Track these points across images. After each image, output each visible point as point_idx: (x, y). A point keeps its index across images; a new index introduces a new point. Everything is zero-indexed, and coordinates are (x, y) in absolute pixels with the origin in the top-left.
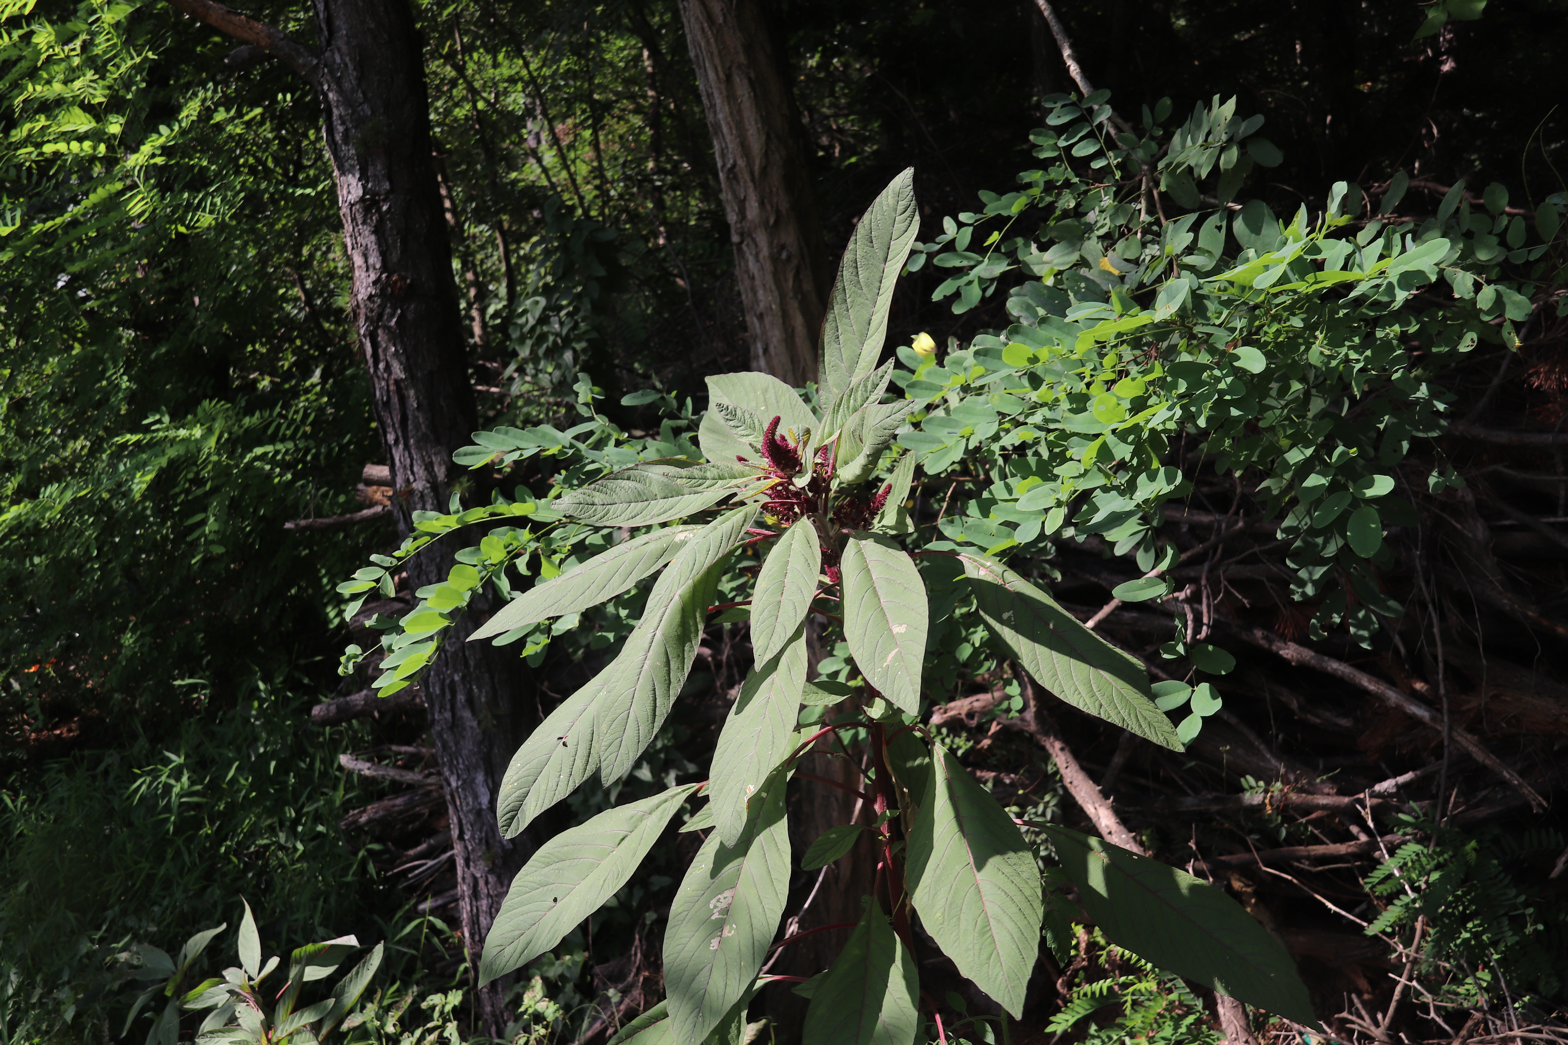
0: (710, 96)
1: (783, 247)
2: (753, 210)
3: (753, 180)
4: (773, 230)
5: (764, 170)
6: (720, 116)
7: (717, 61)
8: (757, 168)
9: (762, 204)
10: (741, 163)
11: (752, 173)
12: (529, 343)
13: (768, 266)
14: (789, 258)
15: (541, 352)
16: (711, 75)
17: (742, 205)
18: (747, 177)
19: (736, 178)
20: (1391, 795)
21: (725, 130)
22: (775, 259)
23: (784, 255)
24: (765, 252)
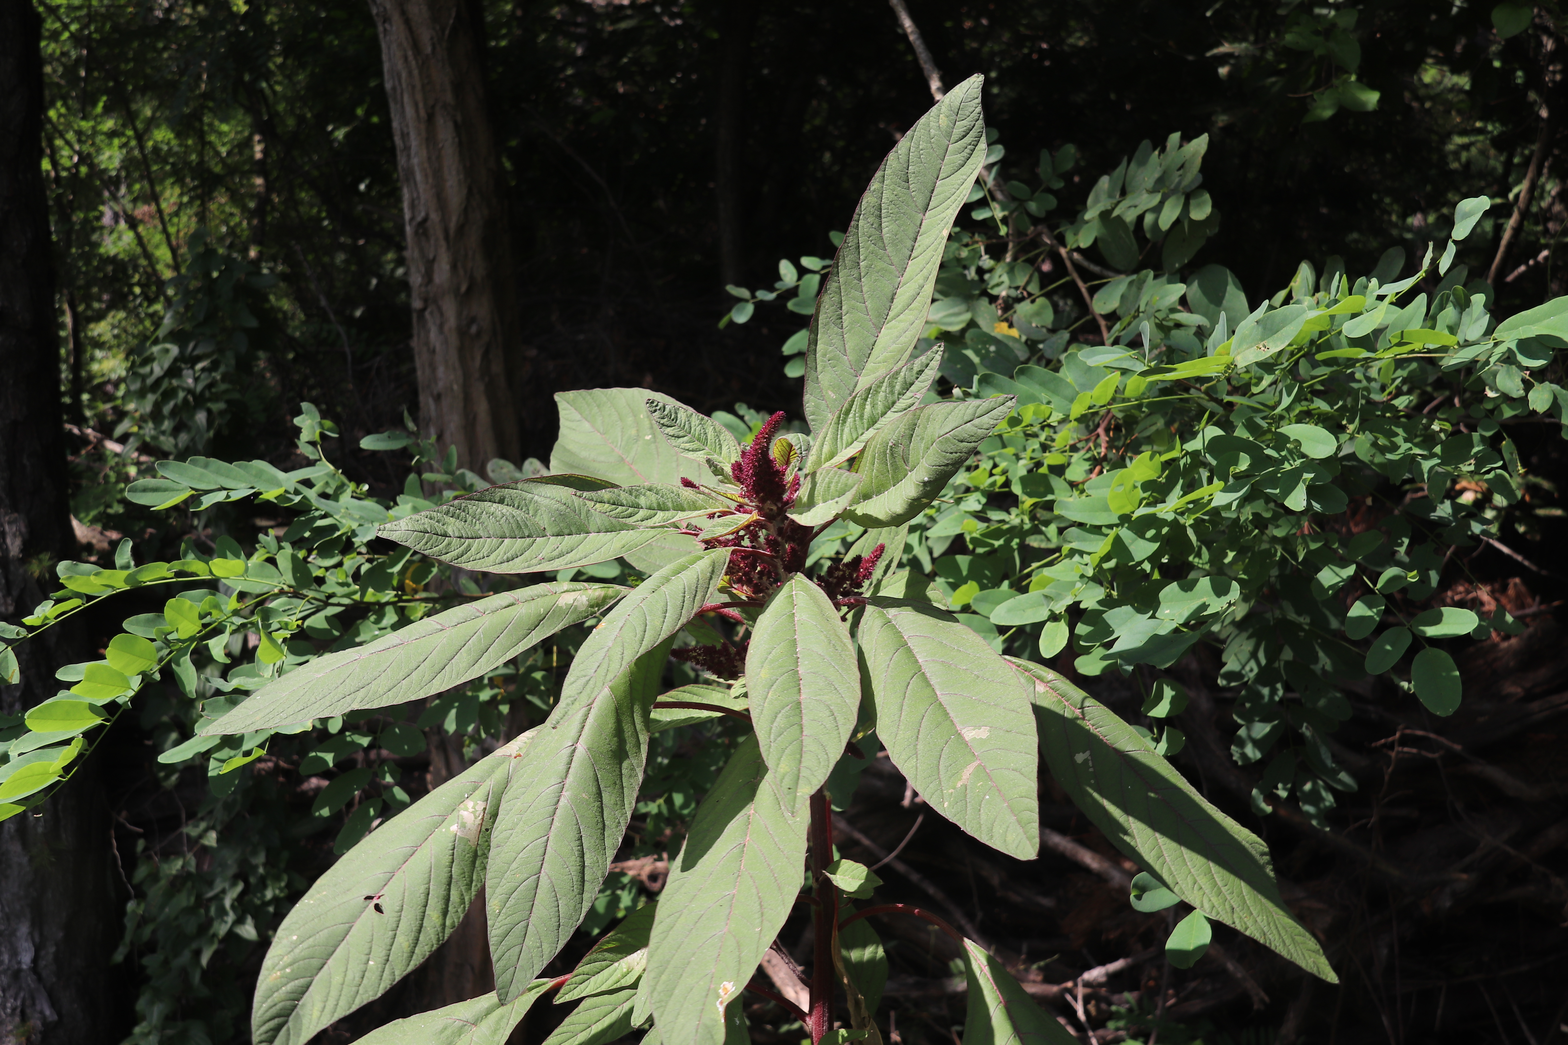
0: (405, 136)
1: (473, 320)
2: (442, 272)
3: (447, 238)
4: (464, 299)
5: (461, 229)
6: (415, 161)
7: (419, 97)
8: (453, 225)
9: (454, 267)
10: (434, 217)
11: (446, 231)
12: (151, 398)
13: (454, 340)
14: (479, 334)
15: (167, 409)
16: (410, 111)
17: (430, 265)
18: (440, 235)
19: (426, 234)
20: (1100, 985)
21: (419, 177)
22: (462, 333)
23: (474, 329)
24: (452, 321)
